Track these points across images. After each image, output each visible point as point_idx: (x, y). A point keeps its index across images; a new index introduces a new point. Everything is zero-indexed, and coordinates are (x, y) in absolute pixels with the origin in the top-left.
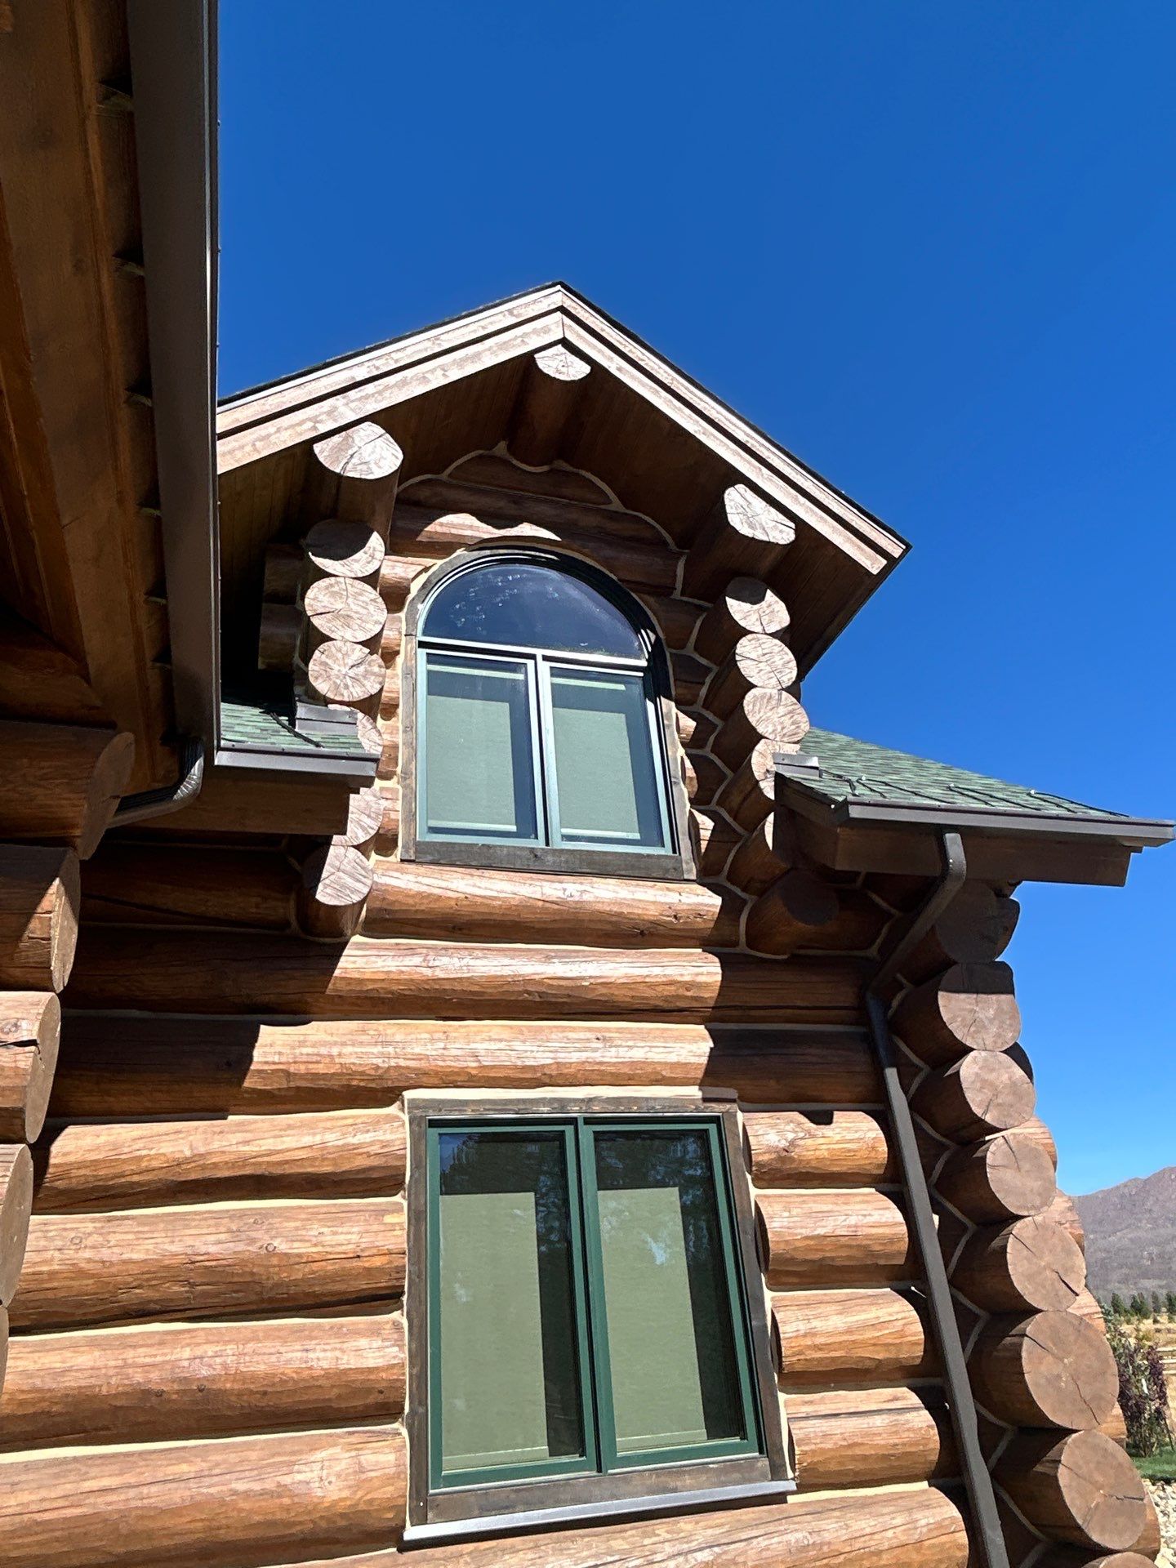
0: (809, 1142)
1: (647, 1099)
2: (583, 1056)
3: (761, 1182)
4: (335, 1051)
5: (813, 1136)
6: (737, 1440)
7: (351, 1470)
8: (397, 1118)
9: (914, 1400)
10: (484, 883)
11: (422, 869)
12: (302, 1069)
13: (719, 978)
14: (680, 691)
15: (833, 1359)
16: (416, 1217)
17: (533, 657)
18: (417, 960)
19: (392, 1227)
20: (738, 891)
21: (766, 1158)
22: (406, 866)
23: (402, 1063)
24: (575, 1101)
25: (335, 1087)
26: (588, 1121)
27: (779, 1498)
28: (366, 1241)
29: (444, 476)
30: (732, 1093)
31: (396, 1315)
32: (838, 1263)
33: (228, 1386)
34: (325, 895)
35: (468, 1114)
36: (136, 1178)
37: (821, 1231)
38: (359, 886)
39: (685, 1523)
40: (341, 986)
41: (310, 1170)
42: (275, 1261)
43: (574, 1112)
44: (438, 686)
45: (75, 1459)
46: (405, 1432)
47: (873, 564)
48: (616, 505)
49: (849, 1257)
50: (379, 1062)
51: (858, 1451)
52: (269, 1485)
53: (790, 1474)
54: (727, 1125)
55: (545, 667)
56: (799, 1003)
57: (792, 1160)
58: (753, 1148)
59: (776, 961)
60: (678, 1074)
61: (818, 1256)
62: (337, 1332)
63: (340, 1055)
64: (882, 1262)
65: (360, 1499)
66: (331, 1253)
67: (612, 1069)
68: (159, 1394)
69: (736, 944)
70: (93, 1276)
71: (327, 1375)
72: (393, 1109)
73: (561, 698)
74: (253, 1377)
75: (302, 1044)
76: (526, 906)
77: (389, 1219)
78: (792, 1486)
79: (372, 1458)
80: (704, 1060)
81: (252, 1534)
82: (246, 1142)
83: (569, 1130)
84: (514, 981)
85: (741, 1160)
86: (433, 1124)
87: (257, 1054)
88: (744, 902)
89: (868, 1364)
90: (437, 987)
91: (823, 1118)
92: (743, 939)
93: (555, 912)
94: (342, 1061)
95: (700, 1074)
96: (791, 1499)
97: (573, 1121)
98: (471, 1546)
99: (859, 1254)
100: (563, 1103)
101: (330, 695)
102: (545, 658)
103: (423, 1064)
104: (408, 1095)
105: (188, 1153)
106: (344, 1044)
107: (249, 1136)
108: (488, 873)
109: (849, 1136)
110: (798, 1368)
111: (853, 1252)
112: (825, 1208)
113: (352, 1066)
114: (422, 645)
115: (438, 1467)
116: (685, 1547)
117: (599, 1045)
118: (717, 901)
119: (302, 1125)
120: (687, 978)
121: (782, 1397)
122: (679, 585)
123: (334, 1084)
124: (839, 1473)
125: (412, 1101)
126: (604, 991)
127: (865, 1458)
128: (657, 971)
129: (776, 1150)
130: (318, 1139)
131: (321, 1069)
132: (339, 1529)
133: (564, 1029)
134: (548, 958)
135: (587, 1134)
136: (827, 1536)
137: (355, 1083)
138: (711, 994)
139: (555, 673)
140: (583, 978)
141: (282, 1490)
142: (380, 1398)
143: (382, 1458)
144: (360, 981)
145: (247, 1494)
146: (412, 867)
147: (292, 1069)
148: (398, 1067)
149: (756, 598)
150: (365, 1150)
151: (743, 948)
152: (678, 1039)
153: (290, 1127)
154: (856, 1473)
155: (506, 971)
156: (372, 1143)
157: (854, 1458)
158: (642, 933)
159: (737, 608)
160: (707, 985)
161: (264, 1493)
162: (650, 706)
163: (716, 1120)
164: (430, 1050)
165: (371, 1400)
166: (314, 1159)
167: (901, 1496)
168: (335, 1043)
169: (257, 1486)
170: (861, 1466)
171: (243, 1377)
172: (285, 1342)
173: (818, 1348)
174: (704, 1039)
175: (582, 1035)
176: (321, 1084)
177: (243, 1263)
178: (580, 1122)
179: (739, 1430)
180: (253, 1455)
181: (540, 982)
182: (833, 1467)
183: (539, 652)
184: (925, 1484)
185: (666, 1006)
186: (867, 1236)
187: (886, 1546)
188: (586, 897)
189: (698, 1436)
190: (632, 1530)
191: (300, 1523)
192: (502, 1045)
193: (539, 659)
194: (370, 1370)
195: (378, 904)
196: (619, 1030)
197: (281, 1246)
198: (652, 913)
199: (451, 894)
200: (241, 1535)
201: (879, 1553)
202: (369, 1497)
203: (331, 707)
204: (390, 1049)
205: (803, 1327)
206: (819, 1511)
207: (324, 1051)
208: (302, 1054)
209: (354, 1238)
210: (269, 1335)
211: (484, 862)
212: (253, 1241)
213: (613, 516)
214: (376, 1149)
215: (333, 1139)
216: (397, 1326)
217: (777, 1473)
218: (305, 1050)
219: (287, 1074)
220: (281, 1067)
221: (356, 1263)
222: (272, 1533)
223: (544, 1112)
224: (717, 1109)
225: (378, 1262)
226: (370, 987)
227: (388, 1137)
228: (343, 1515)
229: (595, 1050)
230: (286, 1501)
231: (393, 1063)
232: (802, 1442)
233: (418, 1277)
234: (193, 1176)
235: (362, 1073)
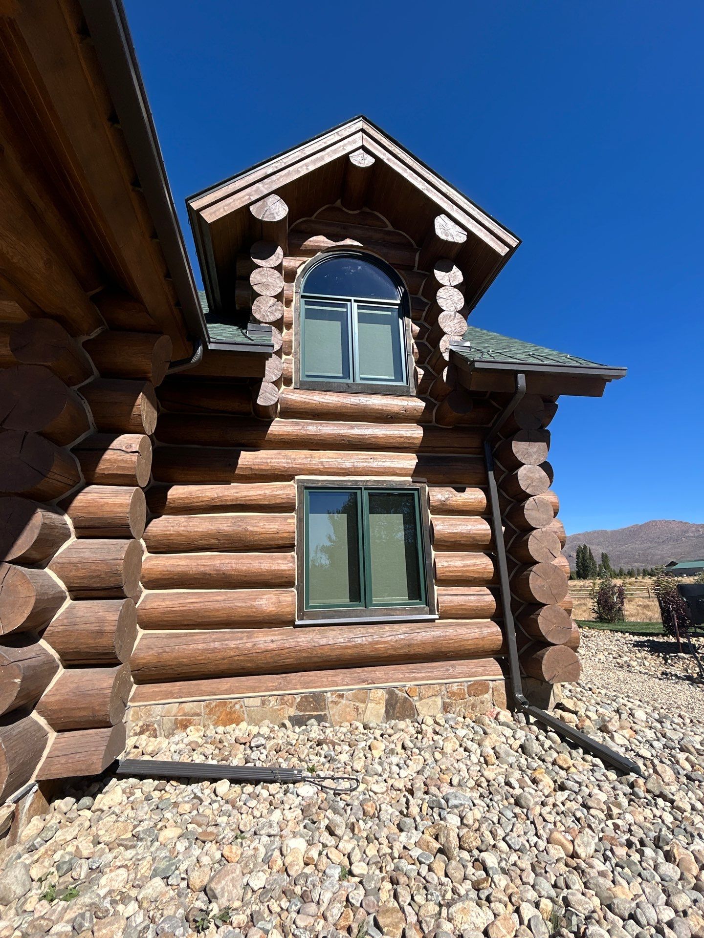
0: (454, 498)
1: (390, 481)
2: (365, 464)
3: (433, 513)
4: (269, 461)
5: (455, 496)
6: (418, 601)
7: (276, 602)
8: (292, 486)
9: (488, 592)
10: (327, 397)
11: (302, 392)
12: (257, 467)
13: (422, 435)
14: (414, 314)
15: (456, 576)
16: (300, 520)
17: (350, 301)
18: (300, 427)
19: (290, 524)
20: (433, 400)
21: (436, 504)
22: (296, 390)
23: (294, 466)
24: (361, 481)
26: (366, 489)
27: (433, 620)
28: (281, 527)
29: (313, 218)
30: (425, 480)
31: (293, 553)
32: (462, 543)
33: (233, 573)
34: (260, 402)
35: (320, 485)
36: (198, 504)
37: (456, 531)
38: (274, 398)
39: (396, 626)
40: (271, 437)
41: (260, 503)
42: (248, 533)
43: (361, 485)
44: (310, 314)
45: (184, 593)
46: (296, 591)
47: (502, 250)
48: (390, 228)
49: (467, 541)
50: (285, 465)
51: (463, 607)
52: (248, 604)
53: (437, 613)
54: (421, 491)
55: (355, 305)
56: (456, 446)
57: (447, 505)
58: (431, 500)
59: (447, 429)
60: (403, 472)
61: (453, 540)
62: (271, 558)
63: (271, 462)
64: (480, 543)
65: (279, 611)
66: (268, 532)
67: (376, 470)
68: (210, 574)
69: (431, 422)
70: (184, 536)
71: (268, 571)
72: (292, 483)
73: (362, 319)
74: (242, 571)
75: (257, 458)
76: (344, 407)
77: (289, 521)
78: (437, 617)
79: (284, 598)
80: (414, 467)
81: (243, 619)
82: (237, 493)
83: (359, 492)
84: (338, 436)
85: (427, 505)
86: (306, 488)
87: (240, 462)
88: (435, 405)
89: (470, 578)
90: (308, 438)
91: (461, 490)
92: (434, 420)
93: (355, 409)
94: (272, 464)
95: (412, 472)
96: (436, 621)
97: (360, 489)
98: (319, 628)
99: (471, 540)
100: (357, 481)
101: (261, 320)
102: (355, 301)
103: (302, 466)
104: (297, 477)
105: (216, 496)
106: (272, 458)
107: (238, 491)
108: (328, 393)
109: (471, 497)
110: (443, 578)
111: (469, 539)
112: (459, 523)
113: (275, 467)
114: (302, 297)
115: (307, 603)
116: (395, 633)
117: (372, 460)
118: (424, 404)
119: (258, 487)
120: (409, 435)
121: (436, 588)
122: (416, 265)
123: (269, 473)
124: (456, 614)
125: (298, 480)
126: (374, 440)
127: (466, 610)
128: (396, 432)
129: (441, 501)
130: (263, 492)
131: (263, 467)
132: (273, 619)
133: (358, 454)
134: (352, 427)
135: (365, 494)
136: (448, 634)
137: (276, 473)
138: (418, 442)
139: (359, 307)
140: (366, 435)
141: (252, 606)
142: (286, 580)
143: (287, 599)
144: (278, 435)
145: (240, 607)
146: (298, 391)
147: (253, 467)
148: (292, 467)
149: (448, 269)
150: (280, 497)
151: (434, 423)
152: (403, 459)
153: (253, 488)
154: (462, 614)
155: (334, 432)
156: (283, 494)
157: (462, 609)
158: (391, 417)
159: (439, 275)
160: (417, 438)
161: (246, 607)
162: (401, 321)
163: (417, 489)
164: (304, 461)
165: (284, 580)
166: (261, 499)
167: (479, 623)
168: (269, 458)
169: (244, 605)
170: (464, 612)
171: (238, 571)
172: (252, 560)
173: (451, 572)
174: (414, 459)
175: (365, 457)
176: (264, 473)
177: (237, 533)
178: (363, 489)
179: (420, 598)
180: (243, 595)
181: (348, 436)
182: (453, 612)
183: (353, 299)
184: (489, 620)
185: (400, 446)
186: (474, 534)
187: (470, 638)
188: (368, 403)
189: (405, 598)
190: (376, 627)
191: (259, 617)
192: (333, 460)
193: (353, 301)
194: (283, 570)
195: (284, 406)
196: (380, 455)
197: (250, 528)
198: (396, 409)
199: (313, 402)
200: (240, 619)
201: (468, 640)
202: (282, 610)
203: (262, 325)
204: (290, 461)
205: (445, 564)
206: (445, 625)
207: (264, 461)
209: (277, 527)
210: (247, 557)
211: (327, 389)
212: (240, 526)
213: (389, 233)
214: (284, 496)
215: (268, 492)
216: (293, 557)
217: (432, 612)
218: (257, 461)
219: (251, 469)
220: (249, 466)
221: (276, 535)
222: (249, 619)
223: (349, 485)
224: (418, 486)
225: (286, 535)
226: (282, 437)
227: (288, 492)
228: (273, 615)
229: (370, 462)
230: (254, 610)
231: (291, 466)
232: (442, 603)
233: (300, 540)
234: (218, 504)
235: (279, 469)
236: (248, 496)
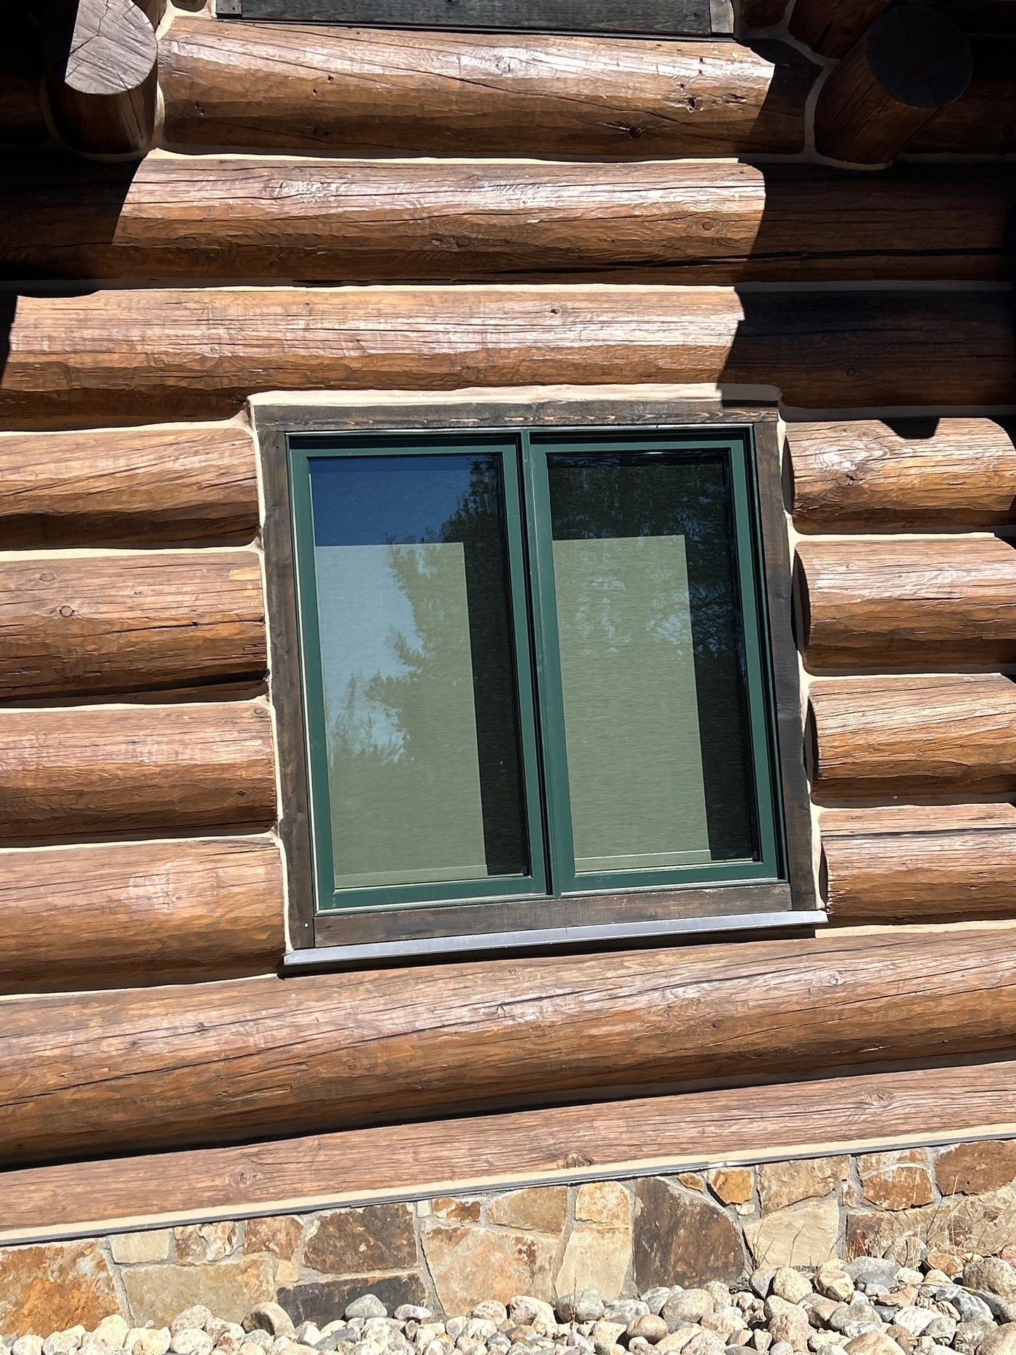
0: (891, 464)
1: (631, 404)
2: (530, 337)
3: (808, 522)
4: (135, 334)
5: (895, 455)
6: (749, 861)
7: (207, 885)
8: (239, 434)
10: (361, 51)
11: (253, 31)
12: (88, 361)
13: (761, 206)
15: (897, 764)
16: (279, 573)
18: (255, 187)
19: (242, 586)
20: (805, 50)
21: (818, 487)
22: (226, 25)
23: (241, 352)
24: (517, 407)
25: (143, 389)
26: (537, 438)
27: (806, 931)
28: (204, 603)
30: (773, 393)
31: (259, 701)
32: (920, 636)
33: (29, 784)
34: (79, 77)
35: (350, 427)
37: (897, 593)
38: (134, 60)
39: (666, 956)
40: (134, 230)
41: (114, 507)
42: (75, 629)
43: (515, 424)
46: (279, 843)
49: (938, 629)
50: (205, 350)
51: (923, 879)
52: (97, 899)
53: (820, 903)
54: (759, 441)
56: (899, 244)
57: (860, 490)
58: (796, 474)
59: (864, 175)
60: (685, 363)
61: (885, 627)
62: (176, 721)
63: (143, 340)
64: (991, 636)
65: (221, 916)
66: (155, 620)
67: (577, 358)
69: (797, 147)
71: (165, 773)
72: (235, 423)
74: (62, 774)
75: (84, 323)
76: (433, 91)
77: (236, 575)
78: (822, 917)
79: (233, 871)
80: (727, 341)
81: (85, 953)
82: (16, 469)
83: (508, 451)
84: (414, 219)
85: (779, 494)
86: (297, 442)
87: (17, 340)
88: (816, 71)
89: (950, 771)
90: (291, 231)
91: (919, 428)
92: (810, 138)
93: (482, 99)
94: (149, 349)
95: (719, 364)
96: (819, 933)
97: (513, 438)
98: (374, 974)
99: (953, 625)
100: (497, 410)
103: (274, 354)
104: (256, 400)
106: (148, 324)
107: (20, 459)
108: (366, 34)
109: (957, 455)
110: (842, 774)
111: (946, 622)
112: (907, 559)
113: (163, 357)
115: (328, 883)
116: (663, 981)
117: (557, 321)
118: (765, 71)
119: (99, 443)
120: (707, 208)
121: (816, 811)
123: (138, 383)
124: (895, 904)
125: (262, 409)
126: (566, 232)
127: (932, 887)
128: (655, 196)
129: (835, 477)
130: (122, 463)
131: (114, 360)
132: (198, 950)
133: (501, 296)
134: (472, 181)
135: (535, 458)
136: (862, 976)
137: (171, 382)
138: (746, 234)
140: (528, 212)
141: (114, 907)
142: (242, 801)
143: (247, 871)
144: (167, 223)
145: (68, 910)
146: (238, 26)
147: (73, 361)
148: (235, 358)
150: (194, 479)
151: (810, 153)
152: (685, 309)
153: (79, 446)
154: (919, 905)
155: (401, 203)
156: (203, 470)
157: (916, 887)
158: (633, 132)
160: (739, 218)
161: (89, 909)
163: (741, 434)
164: (281, 331)
165: (230, 802)
166: (118, 492)
167: (981, 935)
168: (134, 323)
169: (81, 901)
170: (926, 896)
171: (49, 775)
172: (102, 732)
173: (875, 748)
174: (731, 308)
175: (529, 306)
176: (120, 384)
177: (31, 631)
178: (525, 440)
179: (753, 849)
180: (74, 866)
181: (457, 220)
182: (883, 896)
185: (669, 254)
186: (969, 600)
187: (948, 989)
188: (533, 73)
189: (699, 855)
190: (592, 963)
191: (145, 942)
192: (399, 323)
194: (224, 767)
195: (184, 94)
196: (590, 297)
197: (82, 609)
198: (650, 94)
199: (302, 72)
200: (67, 954)
201: (937, 998)
202: (232, 915)
204: (221, 331)
205: (853, 721)
206: (854, 948)
207: (116, 333)
208: (85, 340)
209: (187, 600)
210: (81, 722)
211: (361, 15)
212: (40, 603)
214: (209, 478)
215: (144, 463)
216: (261, 715)
217: (801, 900)
218: (88, 333)
219: (67, 370)
220: (54, 358)
221: (191, 633)
222: (109, 952)
223: (469, 424)
224: (744, 417)
225: (225, 631)
226: (182, 233)
227: (226, 461)
228: (199, 935)
229: (549, 329)
230: (123, 918)
231: (227, 351)
232: (841, 865)
233: (286, 652)
235: (180, 368)
236: (64, 482)
